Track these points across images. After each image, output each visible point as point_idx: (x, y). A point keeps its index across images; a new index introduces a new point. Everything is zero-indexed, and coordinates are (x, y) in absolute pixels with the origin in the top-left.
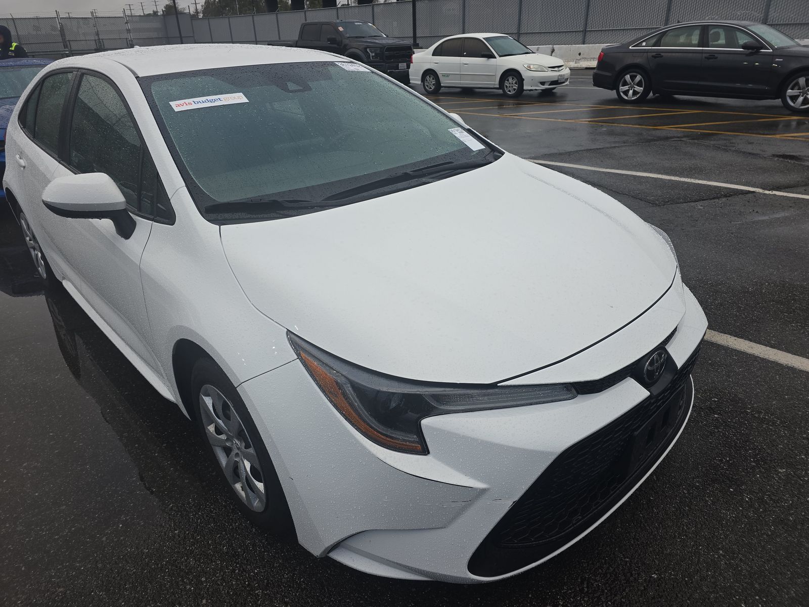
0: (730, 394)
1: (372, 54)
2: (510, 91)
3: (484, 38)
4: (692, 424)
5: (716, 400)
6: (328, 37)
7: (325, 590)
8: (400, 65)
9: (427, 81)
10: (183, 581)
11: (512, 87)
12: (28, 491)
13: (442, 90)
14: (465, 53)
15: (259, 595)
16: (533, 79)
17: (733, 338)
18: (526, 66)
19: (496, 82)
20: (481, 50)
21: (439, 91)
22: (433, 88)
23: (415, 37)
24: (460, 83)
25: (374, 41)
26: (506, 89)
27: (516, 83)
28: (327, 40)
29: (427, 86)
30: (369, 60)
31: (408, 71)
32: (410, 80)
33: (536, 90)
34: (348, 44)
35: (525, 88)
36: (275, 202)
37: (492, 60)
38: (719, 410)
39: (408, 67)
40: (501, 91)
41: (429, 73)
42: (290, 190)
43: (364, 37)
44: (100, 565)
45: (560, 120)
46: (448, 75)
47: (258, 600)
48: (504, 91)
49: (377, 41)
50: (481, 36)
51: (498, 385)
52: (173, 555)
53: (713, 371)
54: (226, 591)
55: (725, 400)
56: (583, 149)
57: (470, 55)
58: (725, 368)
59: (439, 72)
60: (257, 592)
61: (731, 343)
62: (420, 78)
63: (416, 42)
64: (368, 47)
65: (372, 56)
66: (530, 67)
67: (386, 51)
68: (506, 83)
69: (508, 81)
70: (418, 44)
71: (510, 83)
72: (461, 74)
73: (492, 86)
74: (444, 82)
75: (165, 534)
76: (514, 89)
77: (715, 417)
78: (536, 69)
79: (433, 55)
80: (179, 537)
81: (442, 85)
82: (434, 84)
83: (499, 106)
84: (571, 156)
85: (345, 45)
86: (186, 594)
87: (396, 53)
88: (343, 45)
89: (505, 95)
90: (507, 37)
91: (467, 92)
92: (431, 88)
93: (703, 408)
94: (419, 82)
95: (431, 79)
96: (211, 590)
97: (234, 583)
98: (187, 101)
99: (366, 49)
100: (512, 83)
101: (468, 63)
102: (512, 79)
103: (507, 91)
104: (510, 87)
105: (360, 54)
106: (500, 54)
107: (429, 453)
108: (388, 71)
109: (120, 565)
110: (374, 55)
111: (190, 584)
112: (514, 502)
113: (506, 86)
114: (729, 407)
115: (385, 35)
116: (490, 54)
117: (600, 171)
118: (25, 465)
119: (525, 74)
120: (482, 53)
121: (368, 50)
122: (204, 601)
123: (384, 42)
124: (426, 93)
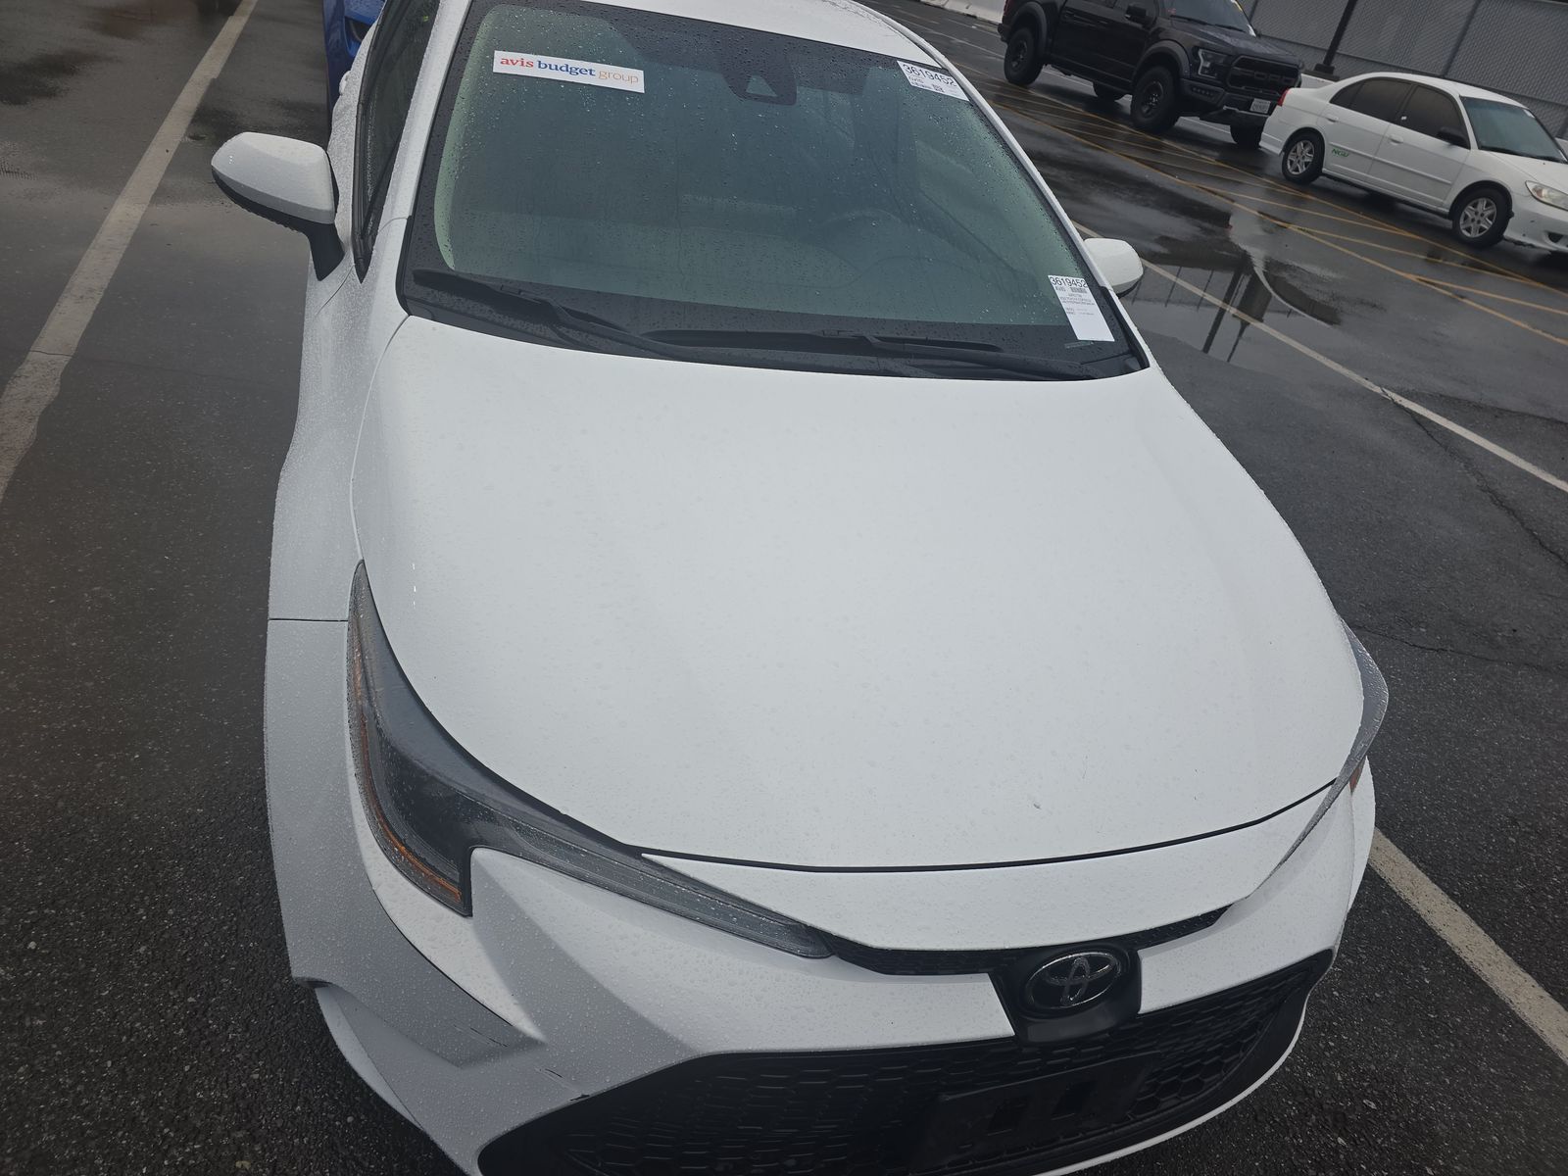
0: (1417, 1112)
1: (1203, 63)
2: (1469, 230)
3: (1462, 98)
4: (1267, 1128)
5: (1373, 1106)
6: (1131, 5)
7: (321, 1041)
8: (1256, 101)
9: (1295, 151)
10: (143, 896)
11: (1479, 222)
12: (67, 632)
13: (1320, 181)
14: (1404, 118)
15: (221, 988)
16: (1534, 219)
17: (1540, 991)
18: (1531, 186)
19: (1445, 201)
20: (1443, 122)
21: (1314, 179)
22: (1301, 171)
23: (1331, 53)
24: (1365, 179)
25: (1223, 37)
26: (1461, 222)
27: (1490, 218)
28: (1126, 9)
29: (1291, 162)
30: (1194, 75)
31: (1266, 118)
32: (1260, 140)
33: (1532, 246)
34: (1164, 29)
35: (1508, 234)
36: (545, 304)
37: (1460, 151)
38: (1360, 1133)
39: (1270, 112)
40: (1449, 224)
41: (1308, 137)
42: (598, 292)
43: (1204, 24)
44: (60, 804)
45: (1540, 332)
46: (1345, 153)
47: (214, 996)
48: (1456, 225)
49: (1228, 40)
50: (1457, 90)
51: (643, 855)
52: (164, 845)
53: (1421, 1039)
54: (184, 952)
55: (1394, 1117)
56: (1541, 414)
57: (1414, 124)
58: (1456, 1047)
59: (1330, 143)
60: (224, 980)
61: (1523, 1000)
62: (1283, 141)
63: (1329, 64)
64: (1203, 46)
65: (1204, 68)
66: (1539, 192)
67: (1236, 66)
68: (1469, 211)
69: (1475, 206)
70: (1333, 68)
71: (1476, 213)
72: (1375, 160)
73: (1433, 207)
74: (1332, 165)
75: (182, 805)
76: (1481, 230)
77: (1336, 1142)
78: (1553, 200)
79: (1333, 101)
80: (196, 821)
81: (1324, 169)
82: (1306, 164)
83: (1429, 256)
84: (1499, 420)
85: (1159, 30)
86: (129, 922)
87: (1258, 75)
88: (1153, 30)
89: (1453, 236)
90: (1522, 108)
91: (1379, 205)
92: (1297, 170)
93: (1326, 1107)
94: (1278, 150)
95: (1307, 149)
96: (166, 936)
97: (206, 944)
98: (528, 57)
99: (1196, 49)
100: (1482, 215)
101: (1402, 140)
102: (1486, 206)
103: (1462, 227)
104: (1473, 220)
105: (1178, 53)
106: (1484, 143)
107: (471, 915)
108: (1225, 108)
109: (86, 820)
110: (1208, 65)
111: (147, 909)
112: (583, 1096)
113: (1466, 217)
114: (1389, 1137)
115: (1255, 31)
116: (1462, 136)
117: (1539, 479)
118: (96, 589)
119: (1521, 204)
120: (1443, 129)
121: (1200, 53)
122: (142, 949)
123: (1242, 44)
124: (1283, 177)
